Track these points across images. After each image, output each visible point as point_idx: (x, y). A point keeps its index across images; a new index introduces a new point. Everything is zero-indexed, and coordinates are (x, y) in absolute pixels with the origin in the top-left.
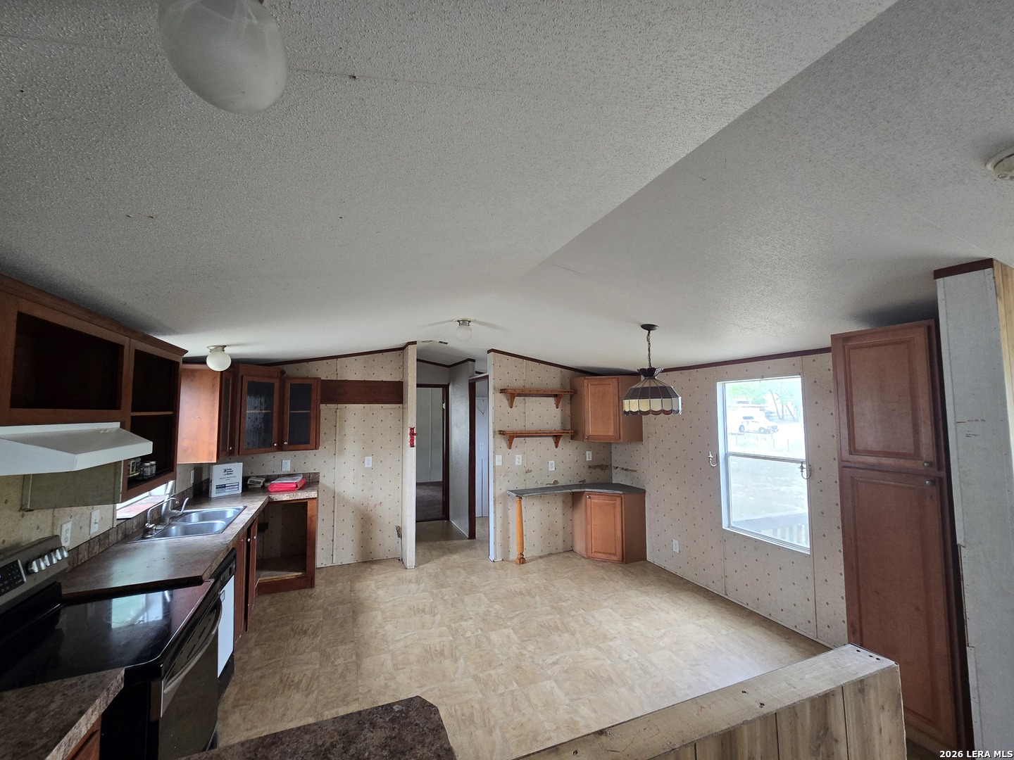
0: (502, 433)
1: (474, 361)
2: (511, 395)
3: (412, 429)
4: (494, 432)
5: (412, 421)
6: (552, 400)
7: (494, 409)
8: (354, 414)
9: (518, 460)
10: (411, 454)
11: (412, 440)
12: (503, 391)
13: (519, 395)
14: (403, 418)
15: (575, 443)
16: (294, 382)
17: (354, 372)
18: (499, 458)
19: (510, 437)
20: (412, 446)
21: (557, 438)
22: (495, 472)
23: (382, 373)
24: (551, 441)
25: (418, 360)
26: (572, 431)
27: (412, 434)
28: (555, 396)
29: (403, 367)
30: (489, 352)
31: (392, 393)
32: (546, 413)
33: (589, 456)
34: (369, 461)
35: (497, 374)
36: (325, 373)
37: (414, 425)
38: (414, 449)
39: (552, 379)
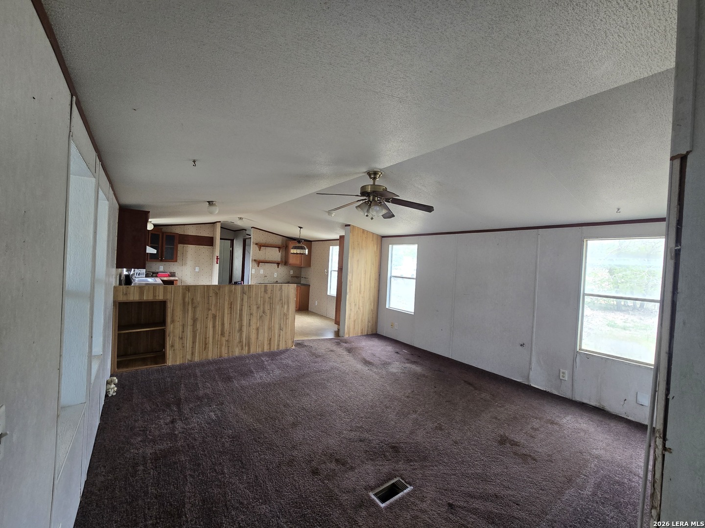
0: (255, 260)
1: (246, 230)
2: (260, 246)
3: (217, 257)
4: (252, 260)
5: (217, 253)
6: (277, 249)
7: (253, 251)
8: (191, 249)
9: (262, 272)
10: (216, 267)
11: (217, 261)
12: (256, 244)
13: (263, 246)
14: (213, 253)
15: (286, 267)
16: (167, 234)
17: (192, 232)
18: (253, 270)
19: (258, 262)
20: (217, 263)
21: (278, 264)
22: (251, 276)
23: (205, 233)
24: (276, 265)
25: (221, 227)
26: (285, 262)
27: (217, 259)
28: (279, 248)
29: (214, 231)
30: (252, 228)
31: (209, 242)
32: (275, 254)
33: (292, 273)
34: (197, 269)
35: (255, 237)
36: (179, 231)
37: (218, 255)
38: (218, 265)
39: (278, 241)
